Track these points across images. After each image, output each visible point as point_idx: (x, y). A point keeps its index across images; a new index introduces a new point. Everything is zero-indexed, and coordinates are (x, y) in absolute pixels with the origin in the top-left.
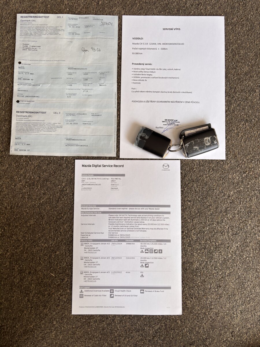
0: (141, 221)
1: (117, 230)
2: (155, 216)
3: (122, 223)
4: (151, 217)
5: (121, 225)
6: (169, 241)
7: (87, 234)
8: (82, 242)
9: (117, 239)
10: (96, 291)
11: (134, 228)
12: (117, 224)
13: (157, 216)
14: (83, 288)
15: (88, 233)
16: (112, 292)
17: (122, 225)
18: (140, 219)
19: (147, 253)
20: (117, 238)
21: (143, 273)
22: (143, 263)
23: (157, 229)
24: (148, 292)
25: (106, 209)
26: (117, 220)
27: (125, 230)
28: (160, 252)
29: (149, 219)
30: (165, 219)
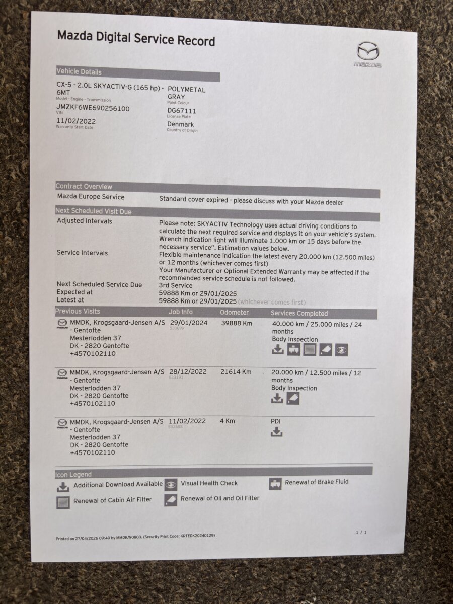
0: (275, 245)
1: (191, 275)
2: (326, 226)
3: (207, 252)
4: (313, 230)
5: (206, 259)
6: (371, 314)
7: (81, 289)
8: (62, 315)
9: (190, 308)
10: (116, 485)
11: (249, 268)
12: (191, 255)
13: (333, 226)
14: (69, 477)
15: (85, 285)
16: (171, 486)
17: (210, 259)
18: (274, 237)
19: (294, 354)
20: (191, 305)
21: (279, 421)
22: (281, 388)
23: (332, 273)
24: (294, 486)
25: (151, 200)
26: (191, 240)
27: (219, 275)
28: (342, 351)
29: (303, 237)
30: (361, 239)
